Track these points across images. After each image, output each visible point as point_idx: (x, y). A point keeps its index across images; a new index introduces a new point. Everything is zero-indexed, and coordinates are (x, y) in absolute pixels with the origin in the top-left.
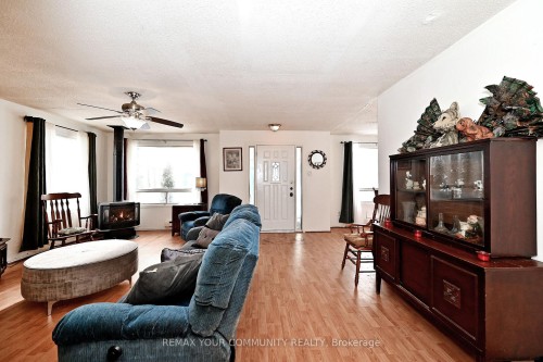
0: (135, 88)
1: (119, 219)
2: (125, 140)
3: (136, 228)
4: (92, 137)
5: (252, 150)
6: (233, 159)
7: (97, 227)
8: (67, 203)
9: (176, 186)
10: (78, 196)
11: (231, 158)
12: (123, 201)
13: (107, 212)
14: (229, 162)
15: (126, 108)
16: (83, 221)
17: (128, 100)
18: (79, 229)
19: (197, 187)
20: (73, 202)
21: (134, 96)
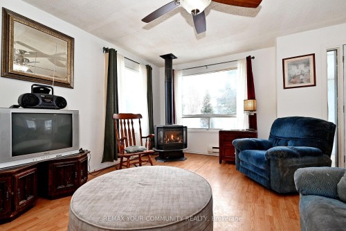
1: (171, 140)
3: (184, 150)
4: (149, 69)
7: (154, 146)
8: (132, 123)
10: (139, 116)
12: (173, 124)
13: (161, 133)
14: (293, 77)
16: (144, 140)
18: (140, 148)
19: (246, 110)
20: (136, 121)
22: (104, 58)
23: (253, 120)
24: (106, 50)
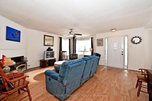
0: (71, 28)
2: (76, 40)
4: (70, 40)
5: (106, 39)
6: (100, 42)
9: (87, 51)
10: (66, 52)
11: (99, 42)
12: (75, 53)
13: (71, 56)
14: (99, 43)
15: (70, 33)
17: (71, 31)
19: (90, 51)
20: (65, 53)
21: (71, 30)
22: (59, 39)
23: (92, 53)
24: (60, 37)
